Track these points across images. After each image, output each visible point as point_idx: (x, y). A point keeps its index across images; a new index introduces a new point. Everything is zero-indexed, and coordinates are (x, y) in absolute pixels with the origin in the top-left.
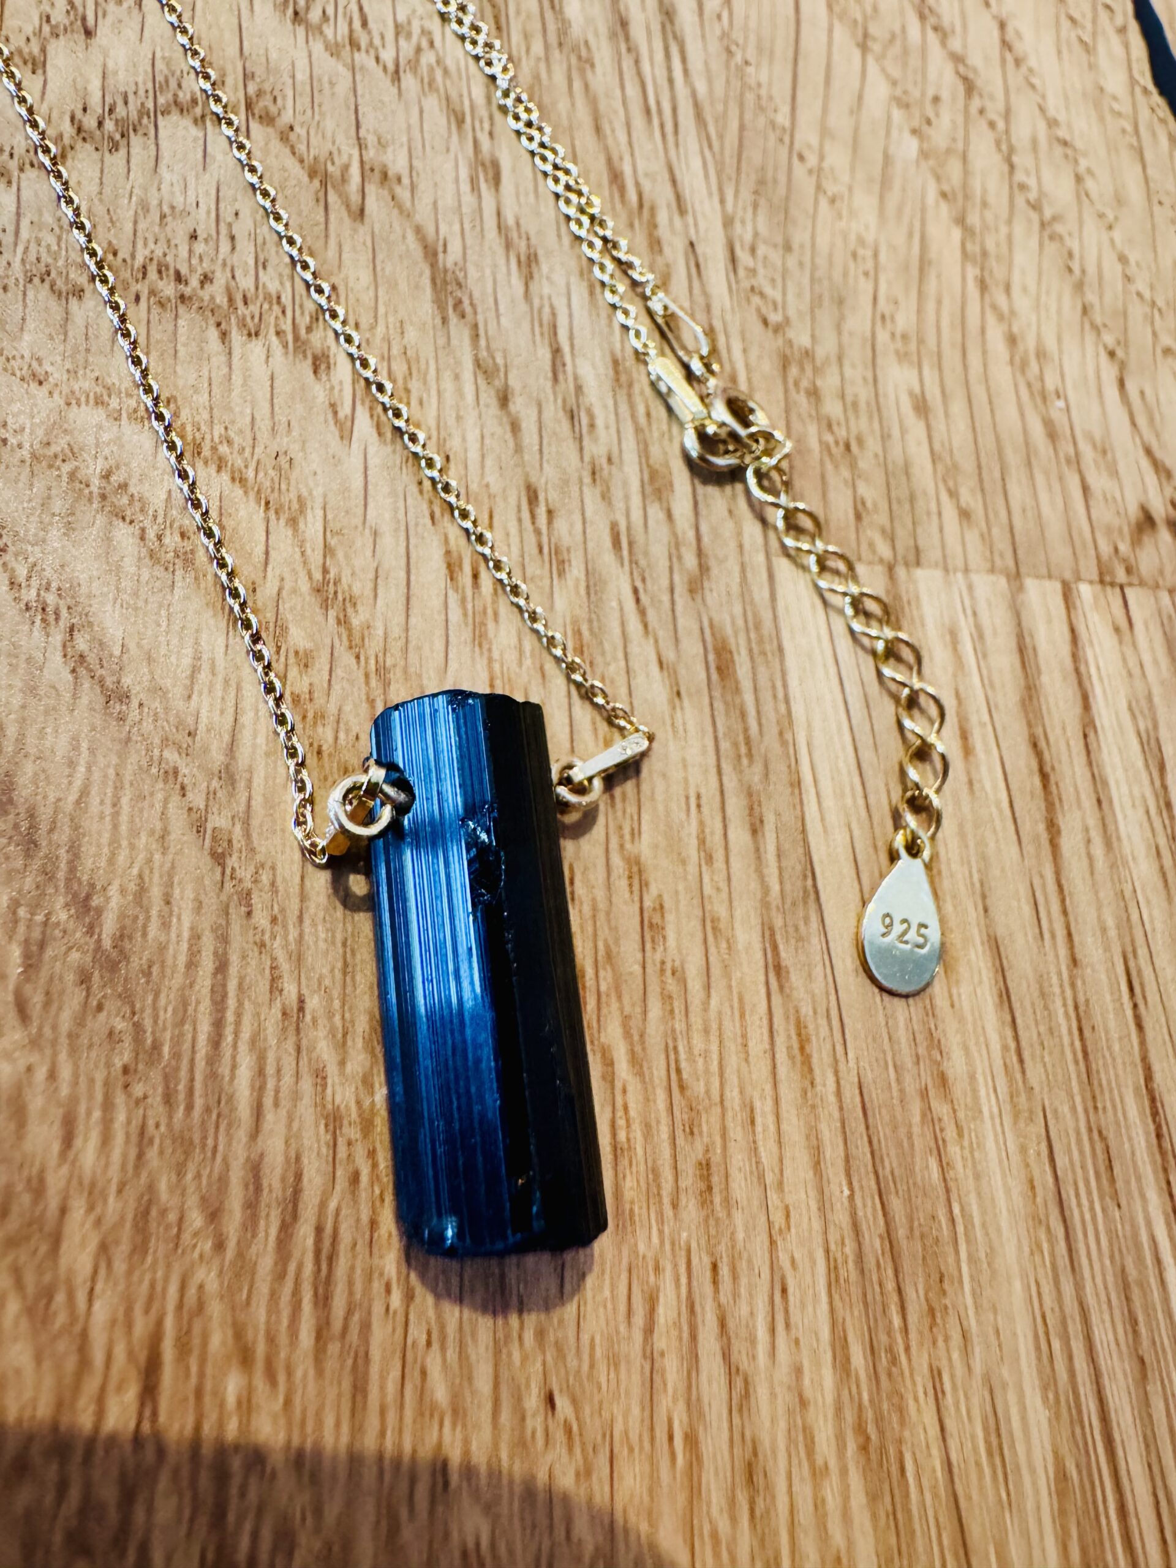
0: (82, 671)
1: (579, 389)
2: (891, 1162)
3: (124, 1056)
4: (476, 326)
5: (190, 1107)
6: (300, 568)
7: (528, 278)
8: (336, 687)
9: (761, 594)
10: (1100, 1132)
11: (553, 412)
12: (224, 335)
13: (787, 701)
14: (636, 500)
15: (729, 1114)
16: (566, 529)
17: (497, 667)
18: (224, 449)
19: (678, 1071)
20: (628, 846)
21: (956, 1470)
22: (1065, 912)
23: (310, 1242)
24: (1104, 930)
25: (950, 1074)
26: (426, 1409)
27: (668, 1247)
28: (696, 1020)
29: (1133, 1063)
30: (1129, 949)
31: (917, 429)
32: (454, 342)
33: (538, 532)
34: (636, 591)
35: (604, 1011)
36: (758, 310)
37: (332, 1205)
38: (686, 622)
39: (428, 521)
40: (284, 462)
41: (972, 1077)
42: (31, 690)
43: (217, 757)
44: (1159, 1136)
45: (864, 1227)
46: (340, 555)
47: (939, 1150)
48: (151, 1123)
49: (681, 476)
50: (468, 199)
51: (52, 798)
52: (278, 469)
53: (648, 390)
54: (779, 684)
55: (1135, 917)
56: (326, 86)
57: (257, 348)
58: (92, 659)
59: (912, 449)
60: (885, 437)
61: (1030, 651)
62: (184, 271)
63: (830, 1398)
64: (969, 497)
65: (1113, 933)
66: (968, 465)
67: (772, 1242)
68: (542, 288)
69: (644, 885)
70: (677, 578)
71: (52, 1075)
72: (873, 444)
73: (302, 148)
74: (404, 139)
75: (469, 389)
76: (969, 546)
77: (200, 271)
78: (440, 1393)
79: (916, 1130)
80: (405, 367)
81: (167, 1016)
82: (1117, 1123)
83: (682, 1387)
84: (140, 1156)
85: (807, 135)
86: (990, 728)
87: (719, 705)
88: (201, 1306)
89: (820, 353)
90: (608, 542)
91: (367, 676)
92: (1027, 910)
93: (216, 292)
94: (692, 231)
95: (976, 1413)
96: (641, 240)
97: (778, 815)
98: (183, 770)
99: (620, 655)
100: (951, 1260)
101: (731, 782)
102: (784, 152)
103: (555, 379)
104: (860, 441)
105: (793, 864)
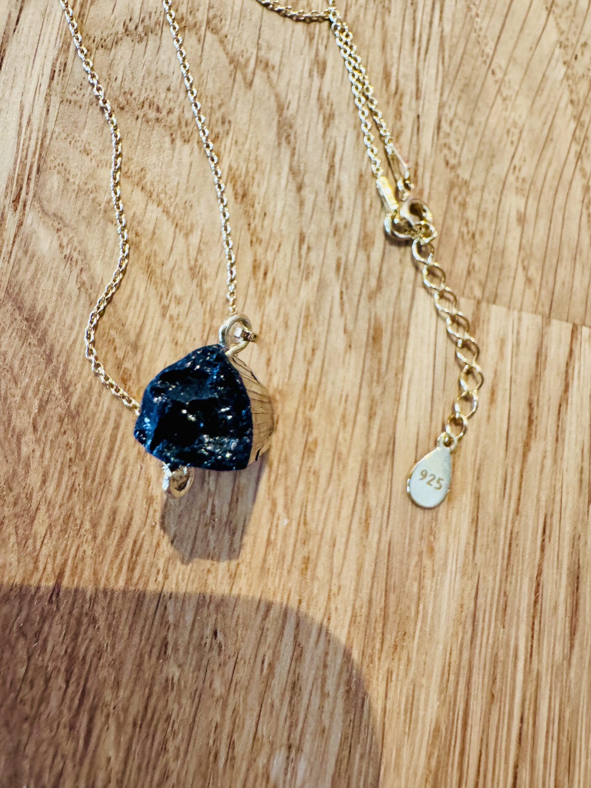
0: (82, 289)
1: (339, 187)
2: (395, 578)
3: (71, 453)
4: (294, 149)
5: (93, 480)
6: (185, 258)
7: (327, 126)
8: (190, 315)
9: (405, 304)
10: (505, 593)
11: (323, 198)
12: (173, 141)
13: (404, 359)
14: (353, 247)
15: (324, 540)
16: (314, 258)
17: (265, 318)
18: (162, 196)
19: (305, 515)
20: (307, 412)
21: (387, 713)
22: (520, 487)
23: (131, 546)
24: (538, 500)
25: (436, 548)
26: (164, 622)
27: (281, 587)
28: (320, 496)
29: (534, 567)
30: (549, 513)
31: (516, 232)
32: (282, 156)
33: (300, 256)
34: (342, 293)
35: (278, 482)
36: (445, 156)
37: (143, 533)
38: (363, 313)
39: (249, 245)
40: (188, 206)
41: (447, 552)
42: (61, 294)
43: (132, 337)
44: (536, 602)
45: (374, 602)
46: (204, 254)
47: (420, 580)
48: (77, 484)
49: (380, 239)
50: (306, 81)
51: (61, 341)
52: (185, 208)
53: (374, 193)
54: (402, 351)
55: (558, 498)
56: (248, 14)
57: (187, 148)
58: (88, 285)
59: (510, 241)
60: (496, 233)
61: (543, 358)
62: (161, 106)
63: (338, 667)
64: (534, 272)
65: (543, 503)
66: (538, 254)
67: (329, 598)
68: (333, 132)
69: (310, 431)
70: (364, 291)
71: (42, 456)
72: (488, 237)
73: (229, 47)
74: (281, 46)
75: (283, 182)
76: (526, 297)
77: (168, 107)
78: (171, 619)
79: (411, 568)
80: (254, 166)
81: (91, 442)
82: (515, 590)
83: (273, 645)
84: (70, 496)
85: (501, 60)
86: (508, 392)
87: (369, 355)
88: (83, 559)
89: (473, 184)
90: (334, 266)
91: (205, 312)
92: (500, 482)
93: (174, 117)
94: (421, 109)
96: (391, 111)
97: (384, 412)
98: (117, 340)
99: (326, 323)
100: (411, 628)
101: (365, 392)
102: (485, 68)
103: (328, 181)
104: (482, 233)
105: (385, 437)
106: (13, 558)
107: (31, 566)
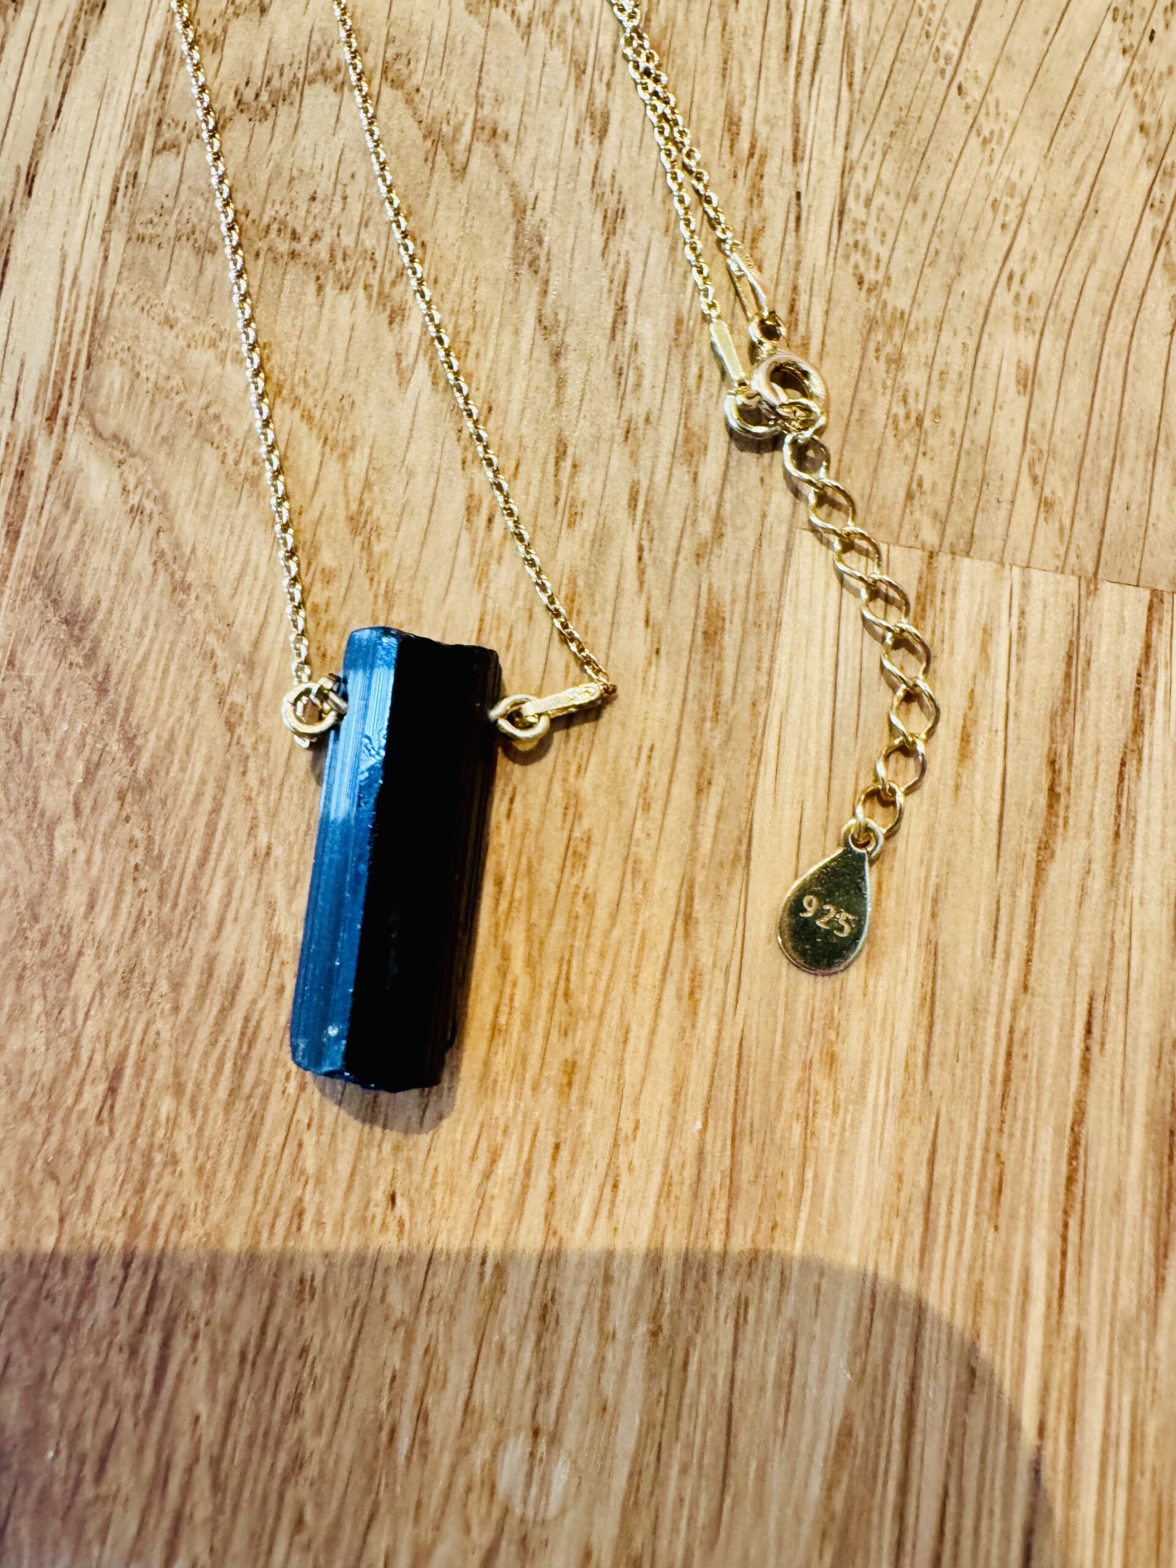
0: (160, 565)
1: (635, 347)
2: (753, 1113)
3: (137, 857)
4: (547, 282)
5: (175, 905)
6: (341, 497)
7: (610, 233)
8: (349, 602)
9: (771, 568)
10: (998, 1156)
11: (603, 369)
12: (320, 289)
13: (770, 674)
14: (664, 460)
15: (606, 1029)
16: (587, 485)
17: (490, 604)
18: (300, 390)
19: (568, 979)
20: (572, 780)
21: (738, 1384)
22: (1031, 936)
23: (239, 1026)
24: (1074, 964)
25: (842, 1056)
26: (296, 1170)
27: (520, 1118)
28: (596, 942)
29: (1065, 1104)
30: (1100, 991)
31: (1015, 405)
32: (523, 298)
33: (557, 483)
34: (641, 549)
35: (514, 914)
36: (856, 267)
37: (260, 1005)
38: (685, 584)
39: (459, 466)
40: (346, 405)
41: (866, 1064)
42: (123, 575)
43: (245, 646)
44: (1071, 1180)
45: (709, 1158)
46: (376, 489)
47: (808, 1120)
48: (146, 910)
49: (718, 441)
50: (569, 153)
51: (123, 657)
52: (341, 409)
53: (706, 350)
54: (766, 657)
55: (1121, 959)
56: (459, 45)
57: (345, 300)
58: (169, 556)
59: (1001, 426)
60: (972, 412)
61: (1082, 663)
62: (299, 230)
63: (634, 1281)
64: (1056, 485)
65: (1084, 971)
66: (1069, 451)
67: (616, 1144)
68: (622, 244)
69: (578, 816)
70: (686, 542)
71: (88, 861)
72: (953, 421)
73: (423, 108)
74: (521, 95)
75: (525, 346)
76: (1040, 540)
77: (312, 230)
78: (310, 1164)
79: (788, 1095)
80: (470, 323)
81: (171, 837)
82: (1023, 1152)
83: (502, 1227)
84: (135, 930)
85: (978, 63)
86: (1001, 734)
87: (696, 668)
88: (156, 1046)
89: (917, 316)
90: (624, 500)
91: (376, 596)
92: (984, 926)
93: (322, 249)
94: (803, 181)
95: (774, 1348)
96: (742, 191)
97: (728, 778)
98: (219, 653)
99: (609, 608)
100: (789, 1215)
101: (688, 740)
102: (941, 85)
103: (613, 337)
104: (937, 415)
105: (731, 828)
106: (37, 1039)
107: (68, 1055)
